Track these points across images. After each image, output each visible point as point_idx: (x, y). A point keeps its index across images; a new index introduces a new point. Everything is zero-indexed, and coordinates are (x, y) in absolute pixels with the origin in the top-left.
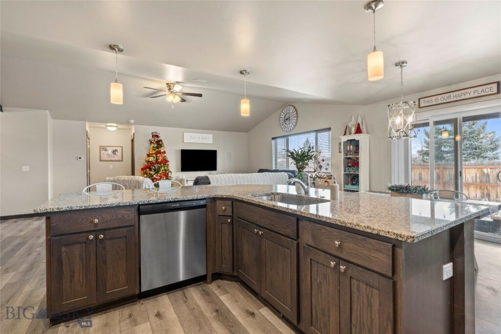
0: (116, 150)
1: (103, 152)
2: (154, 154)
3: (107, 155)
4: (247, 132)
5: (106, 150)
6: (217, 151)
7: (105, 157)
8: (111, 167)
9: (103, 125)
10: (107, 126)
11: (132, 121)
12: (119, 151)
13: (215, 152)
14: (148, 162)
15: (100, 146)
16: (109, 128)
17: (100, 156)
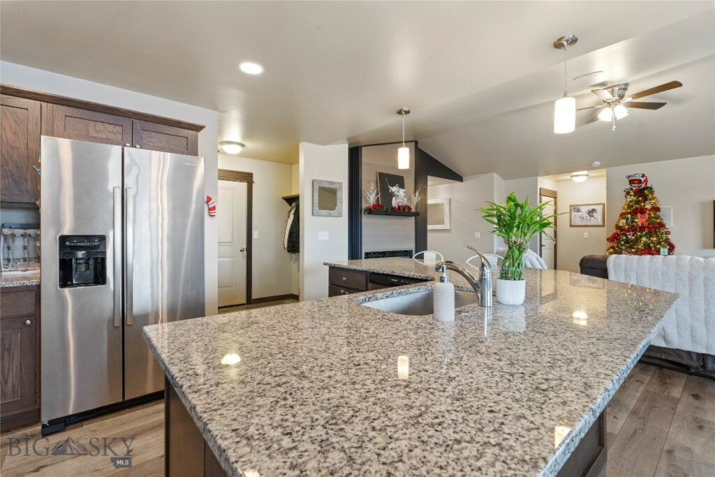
0: (594, 210)
1: (574, 214)
2: (628, 213)
3: (580, 217)
5: (578, 211)
7: (577, 221)
8: (586, 235)
9: (567, 177)
10: (572, 176)
11: (597, 163)
12: (598, 212)
14: (617, 227)
15: (571, 206)
16: (575, 179)
17: (571, 219)
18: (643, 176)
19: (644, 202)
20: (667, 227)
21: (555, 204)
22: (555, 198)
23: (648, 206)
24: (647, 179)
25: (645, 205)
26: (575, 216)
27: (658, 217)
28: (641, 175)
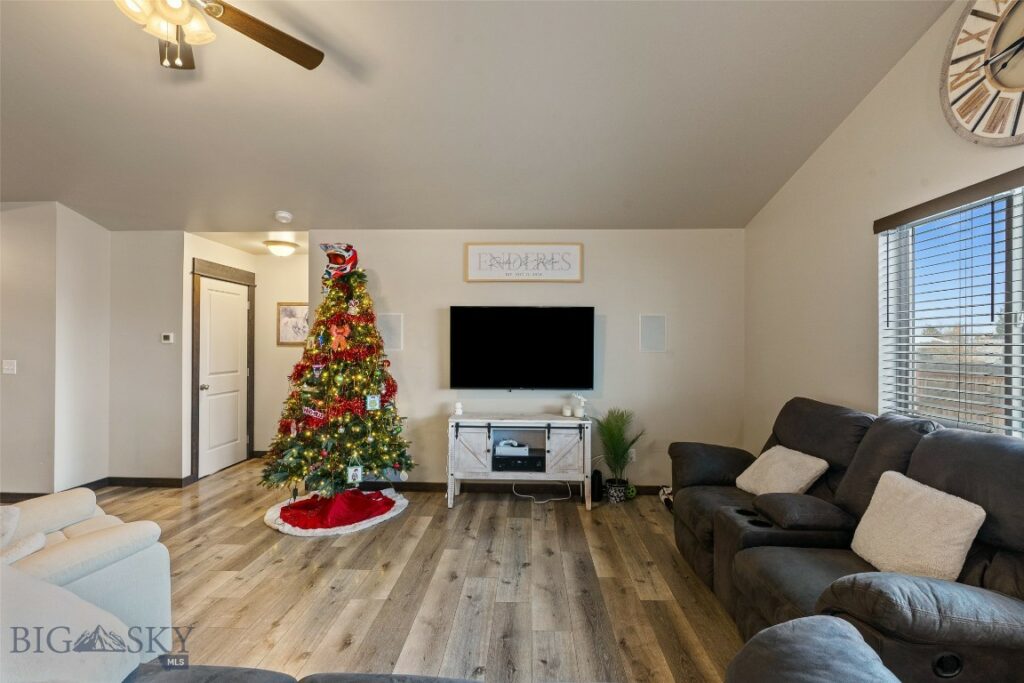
1: (285, 320)
3: (293, 327)
4: (743, 227)
5: (292, 315)
6: (597, 313)
7: (287, 335)
11: (284, 215)
13: (591, 310)
15: (280, 304)
16: (274, 249)
17: (278, 330)
18: (349, 248)
19: (347, 302)
20: (386, 350)
21: (251, 298)
22: (251, 287)
23: (354, 311)
24: (355, 253)
25: (348, 308)
26: (286, 324)
27: (368, 333)
28: (344, 247)
